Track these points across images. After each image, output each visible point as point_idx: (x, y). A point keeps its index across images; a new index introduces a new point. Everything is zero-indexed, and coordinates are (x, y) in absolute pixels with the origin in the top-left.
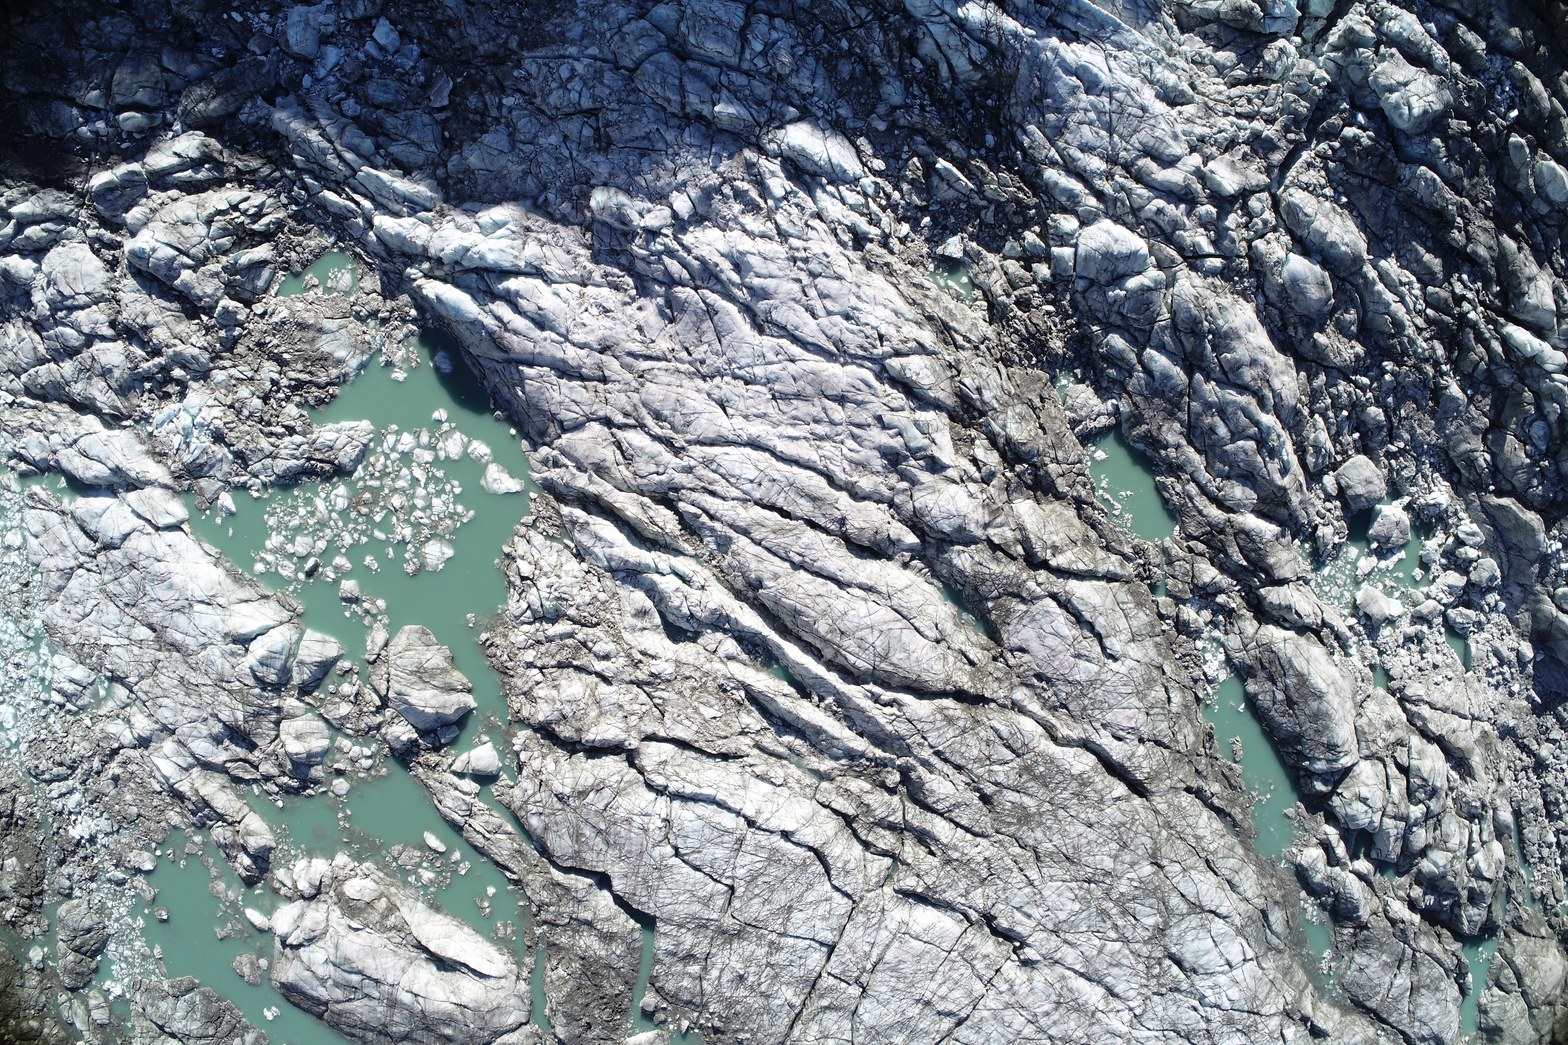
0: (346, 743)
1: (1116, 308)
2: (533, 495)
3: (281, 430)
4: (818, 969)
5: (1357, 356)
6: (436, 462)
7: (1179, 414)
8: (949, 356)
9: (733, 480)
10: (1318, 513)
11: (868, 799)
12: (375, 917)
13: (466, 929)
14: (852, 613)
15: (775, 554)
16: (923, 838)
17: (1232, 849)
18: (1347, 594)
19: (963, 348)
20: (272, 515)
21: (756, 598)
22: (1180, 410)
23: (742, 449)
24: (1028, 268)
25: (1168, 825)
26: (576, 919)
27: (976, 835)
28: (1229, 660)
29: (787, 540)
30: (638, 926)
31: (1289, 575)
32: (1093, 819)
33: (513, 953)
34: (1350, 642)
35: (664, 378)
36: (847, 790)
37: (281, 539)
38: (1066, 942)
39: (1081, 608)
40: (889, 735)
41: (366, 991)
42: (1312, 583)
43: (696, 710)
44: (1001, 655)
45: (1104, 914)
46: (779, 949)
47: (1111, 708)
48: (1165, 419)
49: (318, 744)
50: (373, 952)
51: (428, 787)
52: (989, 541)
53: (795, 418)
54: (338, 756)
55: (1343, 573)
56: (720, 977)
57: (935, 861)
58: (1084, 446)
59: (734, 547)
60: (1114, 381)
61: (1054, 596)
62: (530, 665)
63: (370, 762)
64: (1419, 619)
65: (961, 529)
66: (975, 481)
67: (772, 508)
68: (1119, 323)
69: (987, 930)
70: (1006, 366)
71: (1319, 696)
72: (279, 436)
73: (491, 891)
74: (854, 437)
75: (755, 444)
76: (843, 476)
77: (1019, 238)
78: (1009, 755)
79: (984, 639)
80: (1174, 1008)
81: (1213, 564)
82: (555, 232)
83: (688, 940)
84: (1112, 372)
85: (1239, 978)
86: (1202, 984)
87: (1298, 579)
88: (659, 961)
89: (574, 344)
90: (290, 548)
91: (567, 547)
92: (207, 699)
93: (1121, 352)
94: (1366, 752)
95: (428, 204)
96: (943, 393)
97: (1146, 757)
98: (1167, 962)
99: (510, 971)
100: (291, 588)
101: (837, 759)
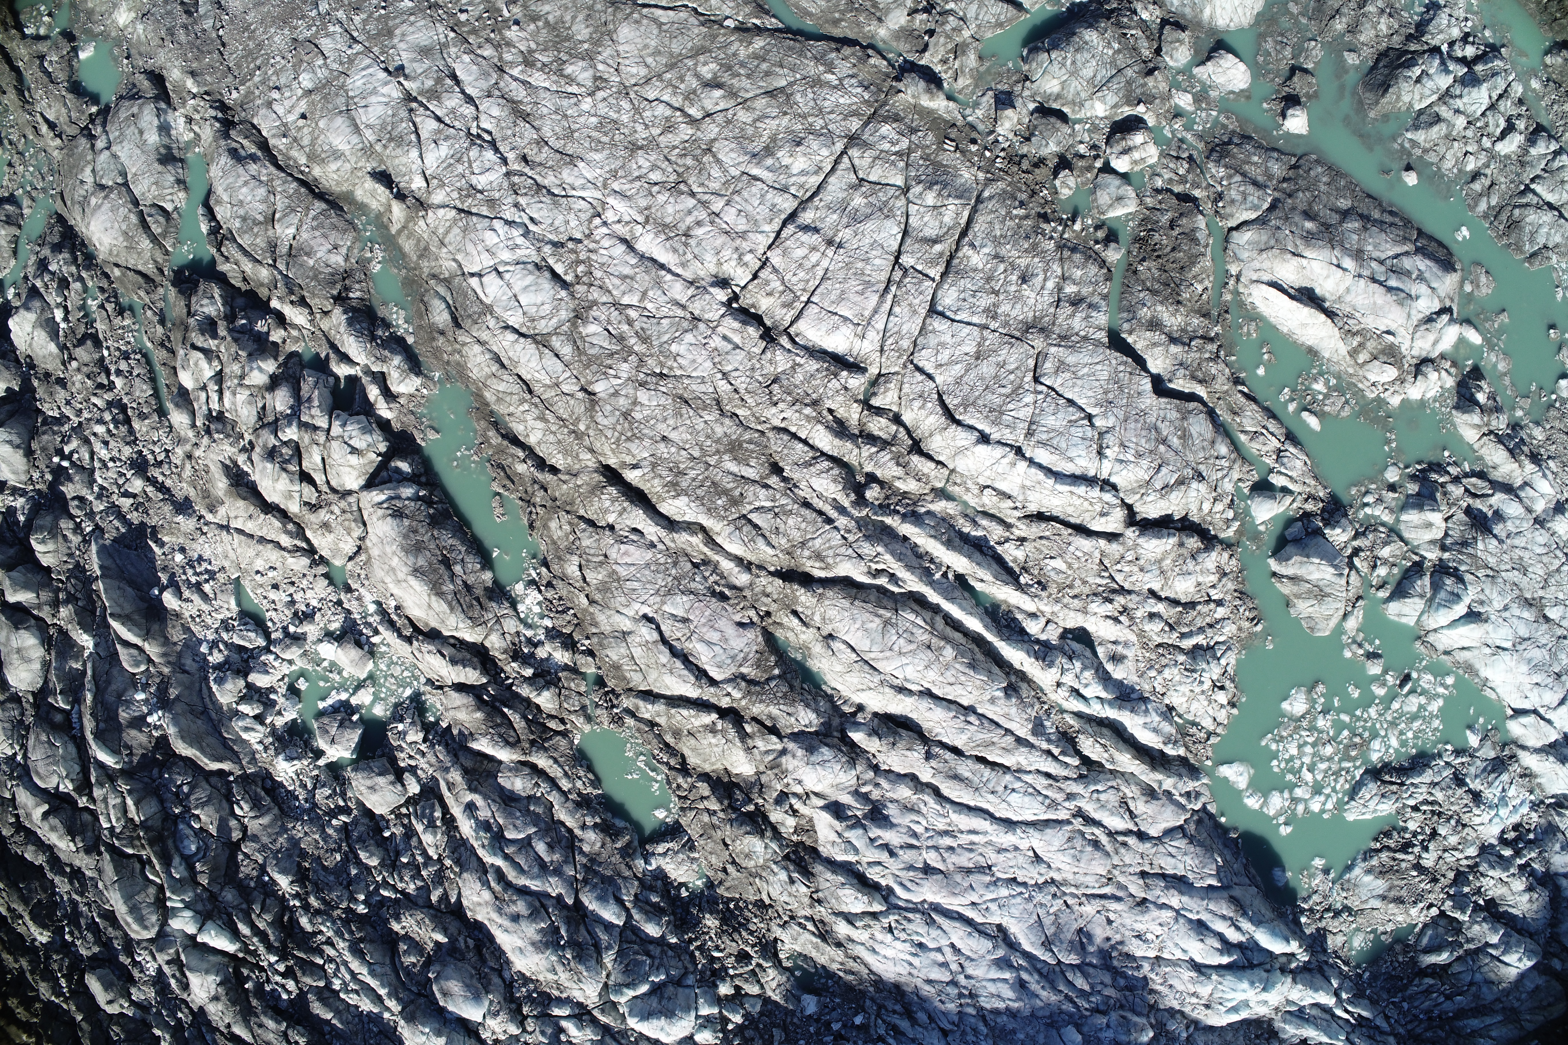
0: (1387, 518)
1: (657, 962)
2: (1209, 763)
3: (1424, 808)
4: (946, 286)
5: (398, 919)
6: (1292, 787)
7: (584, 860)
8: (821, 912)
9: (1030, 790)
10: (423, 754)
11: (898, 471)
12: (1371, 345)
13: (1285, 330)
14: (920, 668)
15: (992, 721)
16: (840, 429)
17: (499, 400)
18: (383, 667)
19: (807, 918)
20: (1436, 729)
21: (1007, 674)
22: (585, 866)
23: (1020, 819)
24: (738, 988)
25: (578, 435)
26: (1184, 344)
27: (785, 430)
28: (514, 605)
29: (981, 736)
30: (1124, 336)
31: (454, 694)
32: (662, 445)
33: (1241, 304)
34: (377, 618)
35: (1090, 880)
36: (919, 480)
37: (1429, 708)
38: (683, 307)
39: (686, 672)
40: (879, 540)
41: (1383, 269)
42: (423, 680)
43: (1070, 566)
44: (762, 618)
45: (645, 339)
46: (987, 310)
47: (648, 565)
48: (599, 854)
49: (1412, 517)
50: (1376, 311)
51: (1316, 478)
52: (780, 737)
53: (971, 850)
54: (1394, 504)
55: (388, 689)
56: (1045, 280)
57: (829, 404)
58: (677, 822)
59: (1030, 726)
60: (652, 889)
61: (713, 682)
62: (1219, 603)
63: (1366, 500)
64: (298, 639)
65: (811, 750)
66: (795, 795)
67: (993, 765)
68: (651, 947)
69: (768, 323)
70: (761, 900)
71: (416, 571)
72: (1426, 802)
73: (1261, 371)
74: (915, 835)
75: (1009, 824)
76: (926, 798)
77: (746, 1016)
78: (753, 517)
79: (779, 633)
80: (557, 223)
81: (538, 707)
82: (1182, 1004)
83: (1077, 323)
84: (655, 899)
85: (485, 255)
86: (527, 252)
87: (441, 688)
88: (1105, 297)
89: (1171, 908)
90: (1423, 700)
91: (1180, 716)
92: (1506, 557)
93: (649, 920)
94: (352, 499)
95: (1288, 1017)
96: (827, 879)
97: (606, 511)
98: (569, 278)
99: (1246, 286)
100: (1424, 663)
101: (929, 513)
